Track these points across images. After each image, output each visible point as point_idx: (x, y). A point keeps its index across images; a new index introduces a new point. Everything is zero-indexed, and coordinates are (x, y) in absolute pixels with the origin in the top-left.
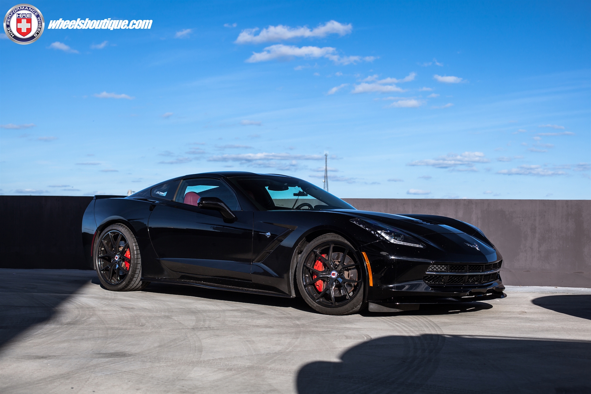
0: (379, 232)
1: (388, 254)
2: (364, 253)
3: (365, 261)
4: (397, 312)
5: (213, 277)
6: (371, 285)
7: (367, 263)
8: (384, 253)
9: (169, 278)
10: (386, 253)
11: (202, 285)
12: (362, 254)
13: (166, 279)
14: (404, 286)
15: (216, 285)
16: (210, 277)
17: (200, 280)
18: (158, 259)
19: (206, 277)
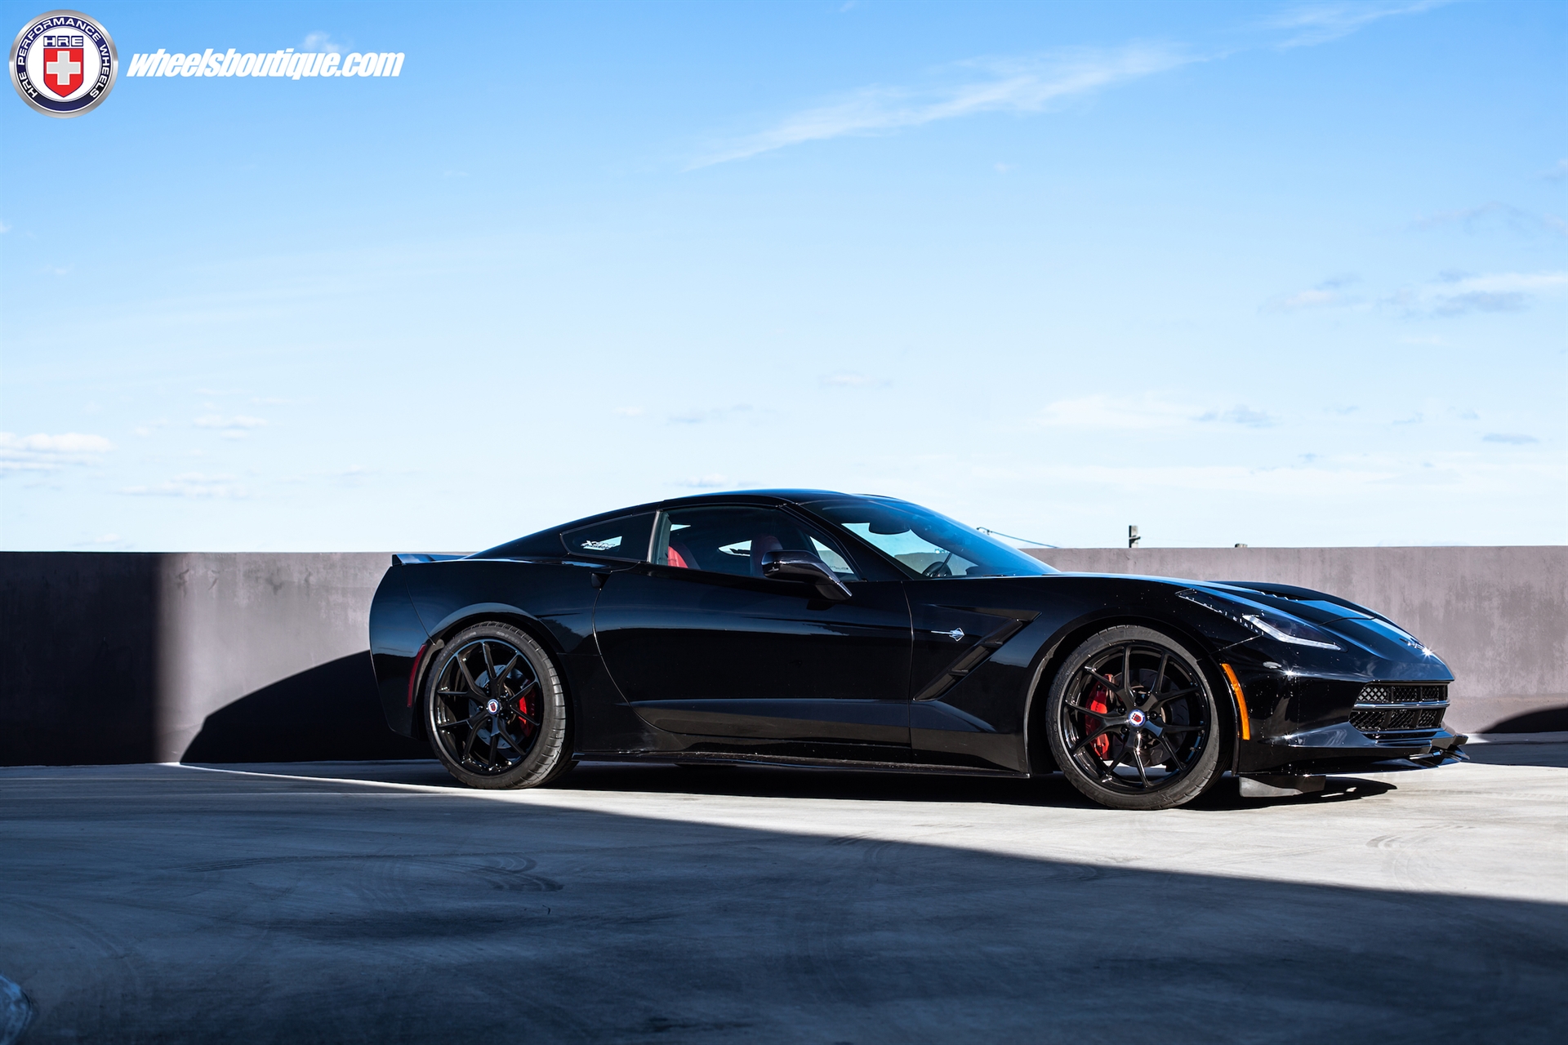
0: (1247, 617)
1: (1280, 666)
2: (1224, 665)
3: (1230, 684)
4: (1295, 796)
5: (792, 741)
6: (1246, 737)
7: (1235, 687)
8: (1272, 665)
9: (657, 749)
10: (1276, 664)
11: (759, 762)
12: (1221, 667)
13: (648, 752)
14: (1332, 734)
15: (803, 759)
16: (783, 741)
17: (752, 749)
18: (623, 704)
19: (772, 742)
